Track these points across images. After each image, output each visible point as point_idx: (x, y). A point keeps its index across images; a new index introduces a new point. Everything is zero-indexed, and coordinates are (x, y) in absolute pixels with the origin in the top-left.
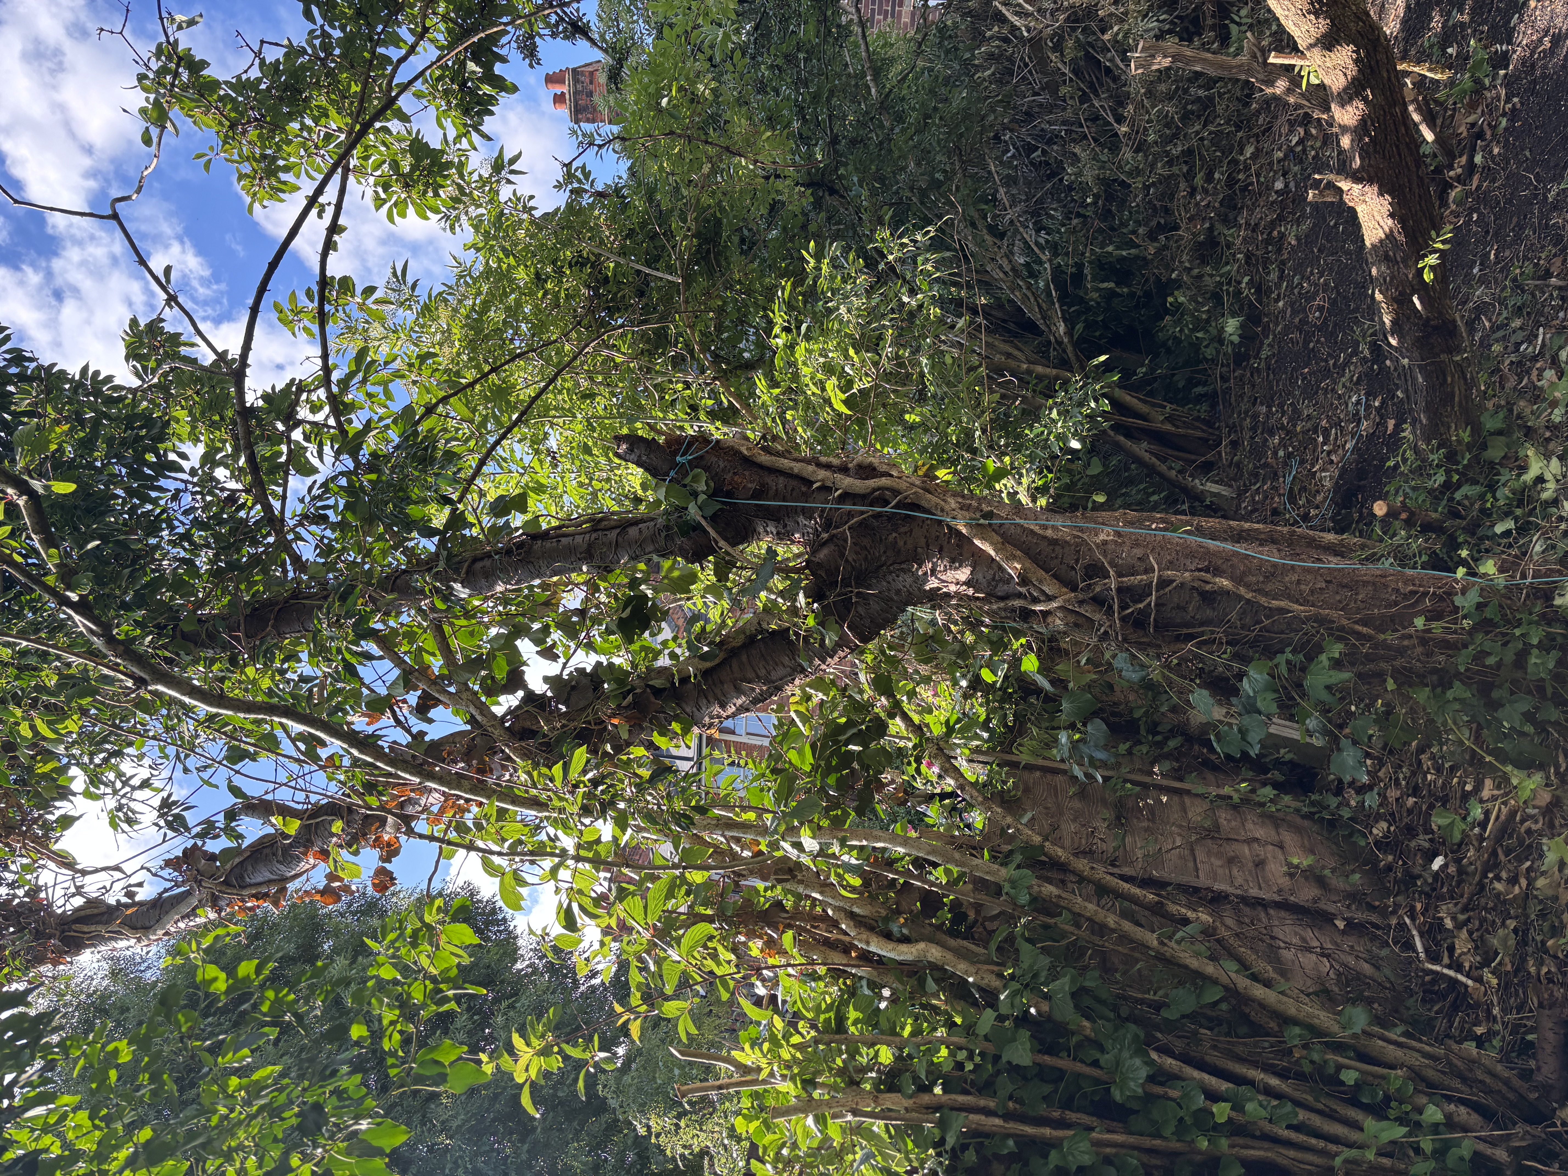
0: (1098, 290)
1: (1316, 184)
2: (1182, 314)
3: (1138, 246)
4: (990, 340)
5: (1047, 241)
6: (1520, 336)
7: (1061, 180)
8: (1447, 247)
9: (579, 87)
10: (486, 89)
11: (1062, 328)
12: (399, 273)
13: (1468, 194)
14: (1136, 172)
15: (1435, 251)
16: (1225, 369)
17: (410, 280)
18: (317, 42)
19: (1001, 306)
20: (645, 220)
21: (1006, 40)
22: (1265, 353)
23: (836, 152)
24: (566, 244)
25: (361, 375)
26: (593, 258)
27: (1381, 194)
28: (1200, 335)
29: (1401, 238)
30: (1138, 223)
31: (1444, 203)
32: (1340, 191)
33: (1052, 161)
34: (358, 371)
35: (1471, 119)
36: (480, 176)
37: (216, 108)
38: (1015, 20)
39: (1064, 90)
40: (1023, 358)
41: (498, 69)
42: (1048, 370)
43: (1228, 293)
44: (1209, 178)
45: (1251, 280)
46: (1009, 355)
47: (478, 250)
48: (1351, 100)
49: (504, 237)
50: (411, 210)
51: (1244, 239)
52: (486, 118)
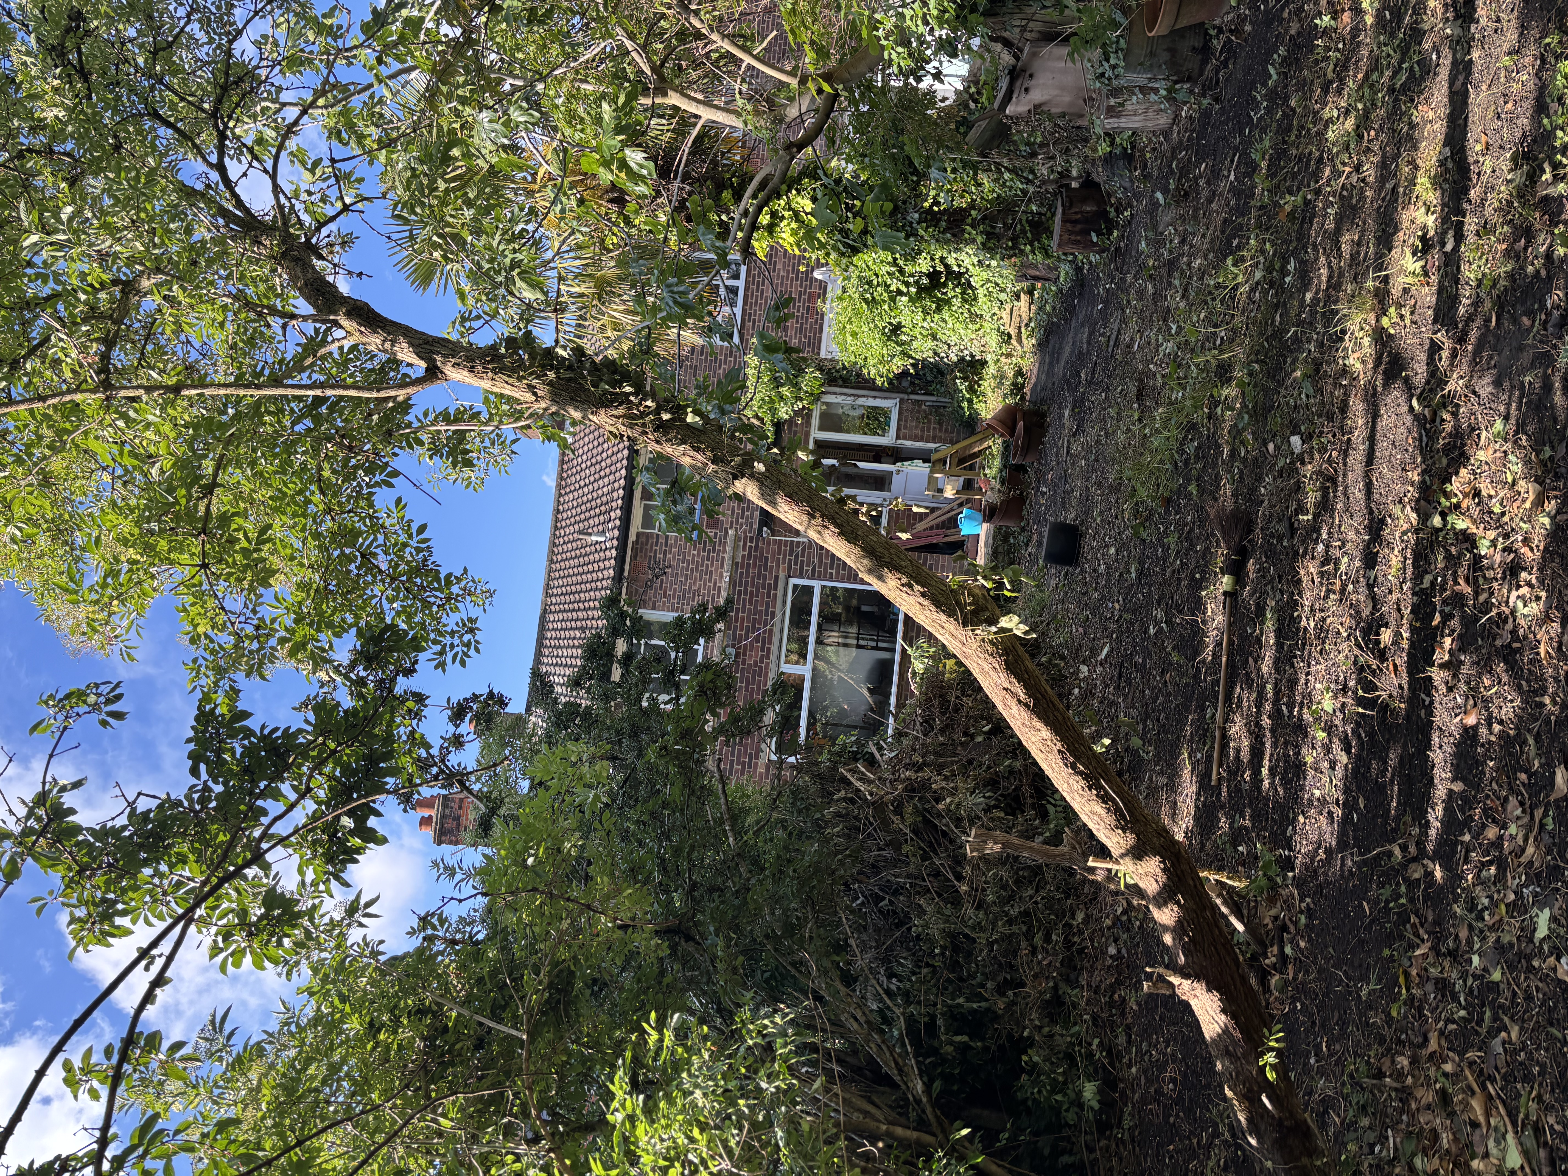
0: (951, 1043)
1: (1149, 977)
2: (1039, 1075)
3: (987, 1000)
4: (847, 1096)
5: (899, 988)
6: (1371, 1136)
7: (909, 929)
8: (1282, 1045)
9: (447, 812)
10: (357, 841)
11: (920, 1087)
12: (218, 1020)
13: (1287, 983)
14: (978, 927)
15: (1272, 1049)
16: (1088, 1137)
17: (228, 1029)
18: (196, 796)
19: (855, 1052)
20: (496, 968)
21: (852, 801)
22: (1127, 1123)
23: (693, 899)
24: (407, 993)
25: (141, 1150)
26: (435, 1008)
27: (1209, 990)
28: (1059, 1097)
29: (1237, 1034)
30: (986, 977)
31: (1266, 989)
32: (1171, 985)
33: (899, 910)
34: (140, 1144)
35: (1273, 912)
36: (332, 919)
37: (70, 853)
38: (858, 784)
39: (906, 849)
40: (882, 1118)
41: (372, 822)
42: (908, 1133)
43: (1081, 1055)
44: (1047, 939)
45: (1101, 1043)
46: (866, 1113)
47: (312, 994)
48: (1165, 904)
49: (343, 981)
50: (248, 960)
51: (1088, 1001)
52: (350, 866)
